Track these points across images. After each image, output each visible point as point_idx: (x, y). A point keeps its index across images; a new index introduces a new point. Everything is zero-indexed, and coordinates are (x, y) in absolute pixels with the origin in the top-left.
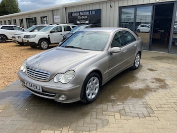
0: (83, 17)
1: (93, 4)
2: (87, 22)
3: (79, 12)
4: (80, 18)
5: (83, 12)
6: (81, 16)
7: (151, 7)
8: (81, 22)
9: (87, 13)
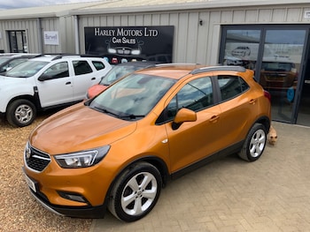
0: (126, 41)
1: (152, 13)
2: (136, 52)
3: (115, 29)
4: (119, 41)
5: (125, 28)
6: (121, 37)
7: (304, 31)
8: (120, 52)
9: (137, 33)
